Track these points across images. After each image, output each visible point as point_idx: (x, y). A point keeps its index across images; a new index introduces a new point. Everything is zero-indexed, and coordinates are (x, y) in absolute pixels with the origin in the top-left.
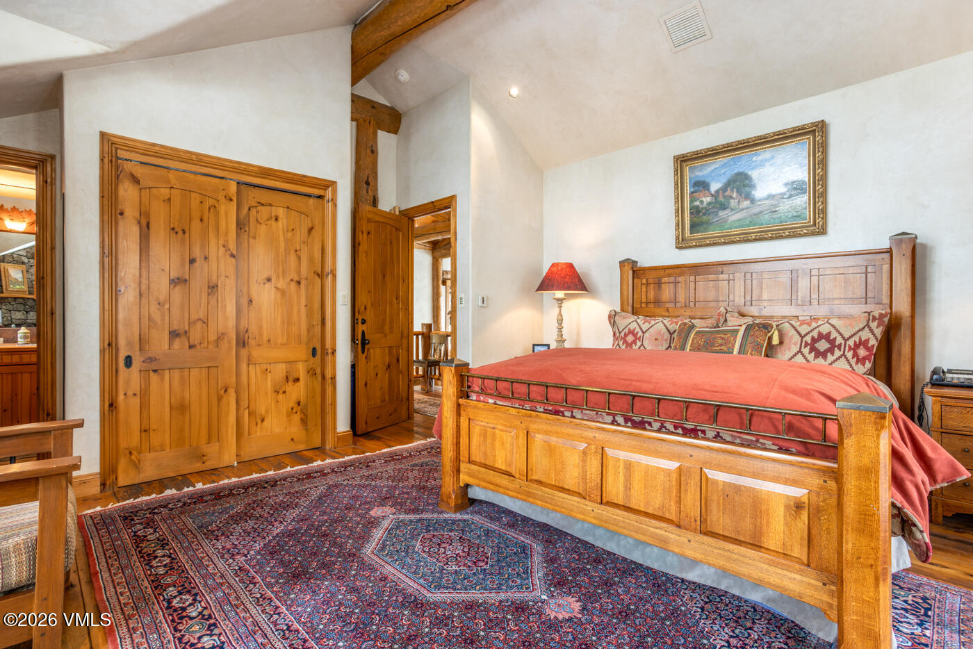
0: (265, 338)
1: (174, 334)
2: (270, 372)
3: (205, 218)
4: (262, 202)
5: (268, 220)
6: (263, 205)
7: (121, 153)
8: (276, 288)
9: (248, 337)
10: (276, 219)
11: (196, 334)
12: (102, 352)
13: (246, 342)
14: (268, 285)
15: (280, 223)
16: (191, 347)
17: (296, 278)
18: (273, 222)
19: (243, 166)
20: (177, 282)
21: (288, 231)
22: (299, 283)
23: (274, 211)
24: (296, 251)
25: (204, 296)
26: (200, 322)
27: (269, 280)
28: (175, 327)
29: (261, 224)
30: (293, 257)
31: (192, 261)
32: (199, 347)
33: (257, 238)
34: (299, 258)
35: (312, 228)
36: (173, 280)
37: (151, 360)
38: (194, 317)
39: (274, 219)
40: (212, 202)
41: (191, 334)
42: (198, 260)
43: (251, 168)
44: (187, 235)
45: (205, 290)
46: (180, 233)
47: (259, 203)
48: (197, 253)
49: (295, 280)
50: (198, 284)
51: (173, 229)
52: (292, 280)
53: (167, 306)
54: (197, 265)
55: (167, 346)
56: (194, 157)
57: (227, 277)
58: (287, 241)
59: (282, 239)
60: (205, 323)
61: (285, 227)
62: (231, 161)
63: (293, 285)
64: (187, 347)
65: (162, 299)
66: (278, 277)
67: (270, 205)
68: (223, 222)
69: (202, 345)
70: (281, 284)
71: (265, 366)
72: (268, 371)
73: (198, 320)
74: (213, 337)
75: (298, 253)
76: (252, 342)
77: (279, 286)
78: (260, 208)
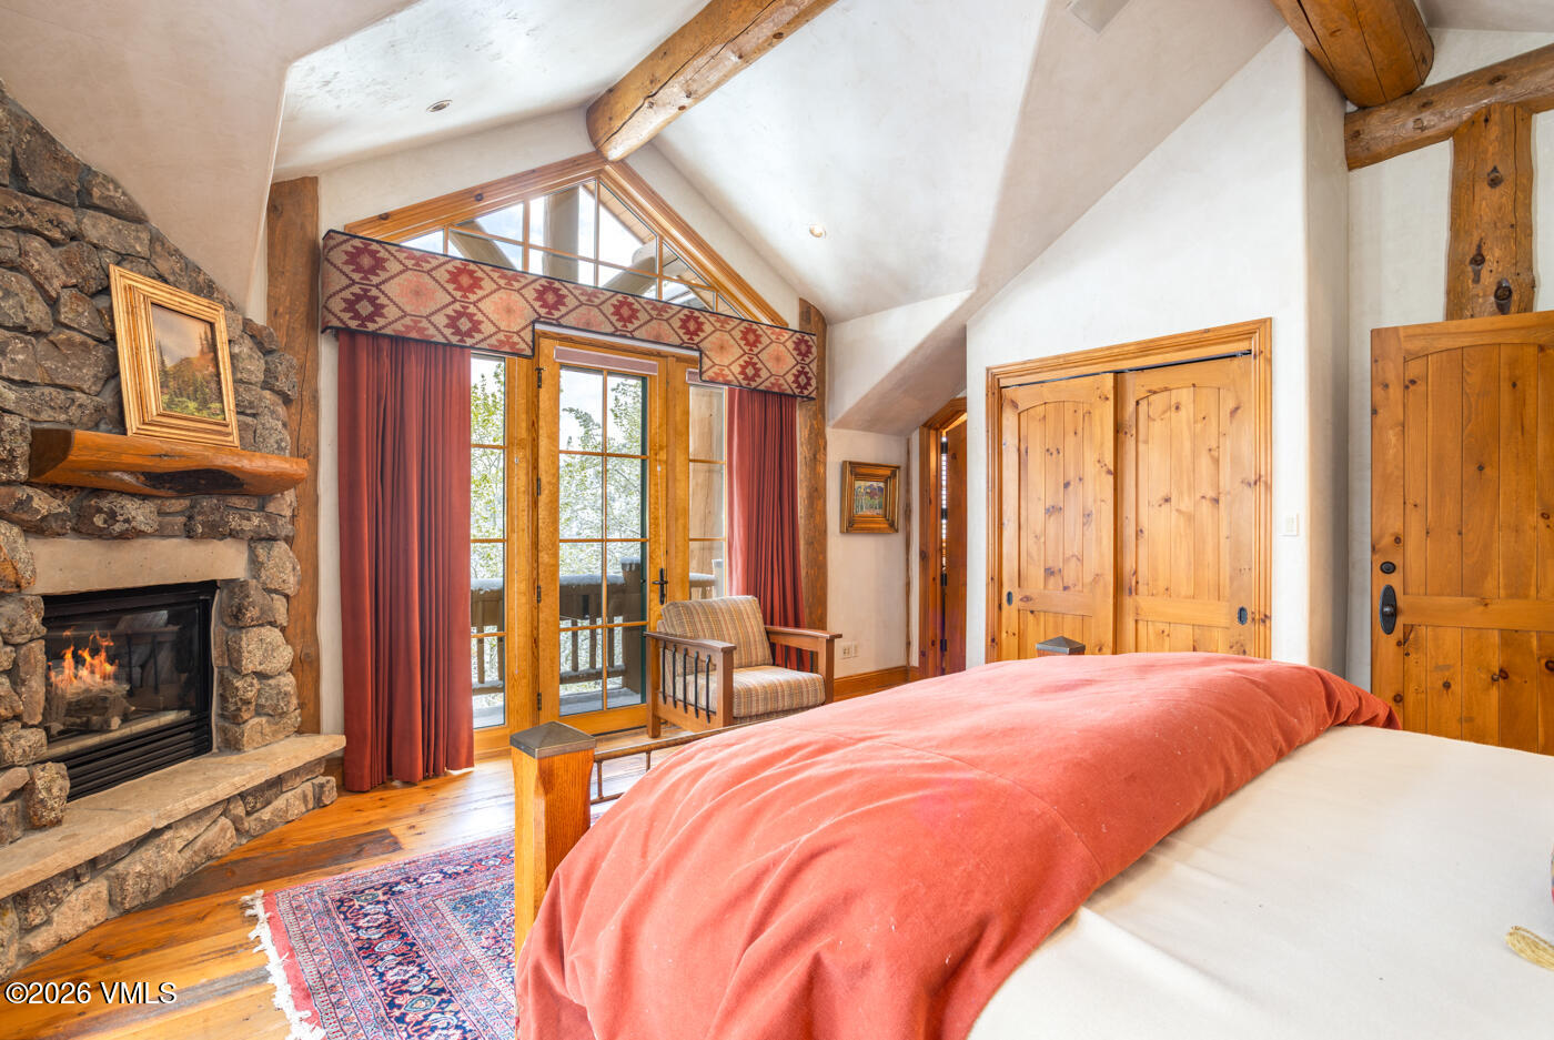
0: (1162, 584)
1: (1049, 572)
2: (1168, 635)
3: (1080, 431)
4: (1154, 388)
5: (1165, 412)
6: (1155, 392)
7: (1003, 383)
8: (1177, 510)
9: (1137, 583)
10: (1177, 408)
11: (1070, 573)
12: (988, 585)
13: (1133, 588)
14: (1166, 507)
15: (1183, 412)
16: (1065, 588)
17: (1211, 494)
18: (1173, 414)
19: (1116, 351)
20: (1053, 511)
21: (1195, 422)
22: (1216, 501)
23: (1175, 396)
24: (1210, 450)
25: (1079, 526)
26: (1074, 559)
27: (1167, 500)
28: (1050, 564)
29: (1154, 420)
30: (1205, 462)
31: (1067, 485)
32: (1072, 588)
33: (1150, 442)
34: (1216, 461)
35: (1237, 409)
36: (1048, 510)
37: (1027, 599)
38: (1069, 553)
39: (1173, 409)
40: (1086, 407)
41: (1065, 573)
42: (1072, 483)
43: (1126, 349)
44: (1061, 454)
45: (1080, 520)
46: (1055, 453)
47: (1150, 391)
48: (1071, 475)
49: (1208, 497)
50: (1072, 514)
51: (1048, 450)
52: (1203, 497)
53: (1042, 540)
54: (1071, 488)
55: (1042, 587)
56: (1061, 361)
57: (1103, 501)
58: (1194, 437)
59: (1186, 434)
60: (1080, 560)
61: (1192, 416)
62: (1102, 350)
63: (1206, 506)
64: (1061, 588)
65: (1038, 532)
66: (1181, 493)
67: (1166, 389)
68: (1097, 430)
69: (1077, 588)
70: (1186, 504)
71: (1162, 627)
72: (1166, 633)
73: (1073, 556)
74: (1088, 579)
75: (1213, 453)
76: (1142, 588)
77: (1183, 507)
78: (1153, 398)
